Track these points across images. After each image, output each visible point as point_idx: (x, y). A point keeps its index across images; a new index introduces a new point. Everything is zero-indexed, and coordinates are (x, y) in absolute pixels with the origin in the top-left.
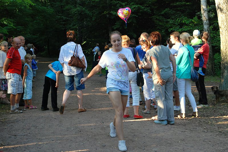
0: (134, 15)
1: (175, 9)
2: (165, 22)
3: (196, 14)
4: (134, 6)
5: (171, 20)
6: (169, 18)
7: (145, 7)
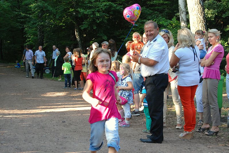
0: (104, 13)
1: (152, 8)
2: (140, 23)
3: (176, 15)
4: (105, 3)
6: (145, 18)
7: (118, 4)
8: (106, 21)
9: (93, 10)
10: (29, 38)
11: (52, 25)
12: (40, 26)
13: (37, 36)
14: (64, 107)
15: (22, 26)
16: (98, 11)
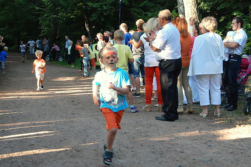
0: (111, 7)
1: (155, 2)
2: (144, 15)
5: (150, 13)
6: (148, 11)
8: (112, 14)
9: (101, 4)
10: (44, 30)
11: (64, 18)
12: (54, 18)
13: (51, 28)
14: (74, 90)
15: (37, 19)
16: (106, 5)
